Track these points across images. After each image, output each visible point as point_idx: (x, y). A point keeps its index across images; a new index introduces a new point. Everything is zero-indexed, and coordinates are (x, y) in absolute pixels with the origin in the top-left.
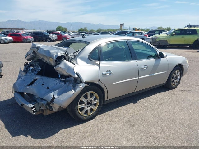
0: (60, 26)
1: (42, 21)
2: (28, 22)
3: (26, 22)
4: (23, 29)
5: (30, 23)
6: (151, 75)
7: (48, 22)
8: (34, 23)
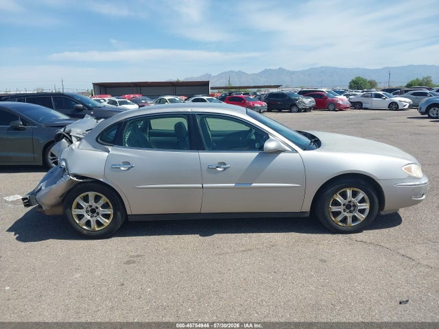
0: (359, 78)
1: (326, 67)
2: (298, 72)
3: (294, 72)
4: (279, 86)
5: (303, 72)
6: (238, 186)
7: (338, 68)
8: (310, 72)
